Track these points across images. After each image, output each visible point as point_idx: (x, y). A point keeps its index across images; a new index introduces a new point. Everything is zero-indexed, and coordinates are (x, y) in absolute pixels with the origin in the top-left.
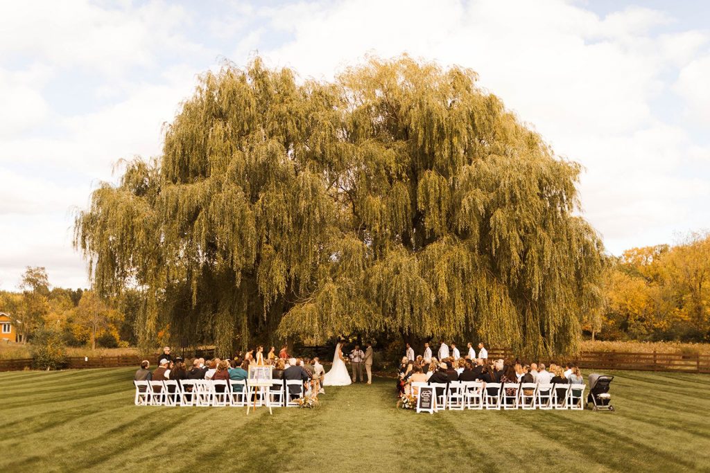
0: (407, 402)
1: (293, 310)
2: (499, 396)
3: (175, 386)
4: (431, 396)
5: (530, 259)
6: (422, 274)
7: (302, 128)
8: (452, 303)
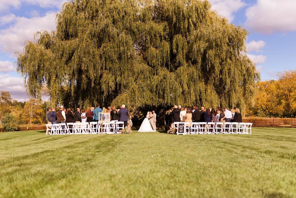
0: (172, 131)
1: (118, 97)
2: (214, 128)
3: (65, 126)
4: (184, 127)
5: (225, 73)
6: (176, 80)
7: (121, 15)
8: (189, 93)
